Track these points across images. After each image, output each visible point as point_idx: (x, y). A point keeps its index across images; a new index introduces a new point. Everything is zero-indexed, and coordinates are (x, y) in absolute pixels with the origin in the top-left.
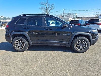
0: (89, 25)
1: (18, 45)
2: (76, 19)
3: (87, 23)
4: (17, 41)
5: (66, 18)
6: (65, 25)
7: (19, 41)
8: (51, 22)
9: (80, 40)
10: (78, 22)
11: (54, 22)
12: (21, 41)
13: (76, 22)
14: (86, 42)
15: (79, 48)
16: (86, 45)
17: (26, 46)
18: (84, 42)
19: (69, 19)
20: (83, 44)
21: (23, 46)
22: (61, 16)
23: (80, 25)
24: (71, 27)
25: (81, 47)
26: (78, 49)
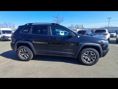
0: (96, 35)
1: (23, 54)
2: (83, 30)
3: (94, 33)
4: (21, 51)
5: (74, 29)
6: (72, 34)
7: (24, 50)
8: (61, 32)
9: (88, 52)
10: (85, 32)
11: (63, 32)
12: (25, 50)
13: (84, 32)
14: (95, 54)
15: (87, 60)
16: (95, 57)
17: (30, 56)
18: (92, 53)
19: (77, 30)
20: (92, 56)
21: (28, 55)
22: (70, 27)
23: (87, 34)
24: (79, 37)
25: (88, 59)
26: (85, 61)
